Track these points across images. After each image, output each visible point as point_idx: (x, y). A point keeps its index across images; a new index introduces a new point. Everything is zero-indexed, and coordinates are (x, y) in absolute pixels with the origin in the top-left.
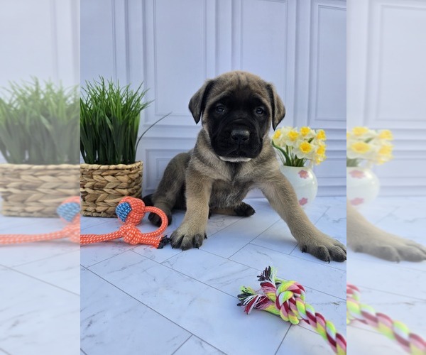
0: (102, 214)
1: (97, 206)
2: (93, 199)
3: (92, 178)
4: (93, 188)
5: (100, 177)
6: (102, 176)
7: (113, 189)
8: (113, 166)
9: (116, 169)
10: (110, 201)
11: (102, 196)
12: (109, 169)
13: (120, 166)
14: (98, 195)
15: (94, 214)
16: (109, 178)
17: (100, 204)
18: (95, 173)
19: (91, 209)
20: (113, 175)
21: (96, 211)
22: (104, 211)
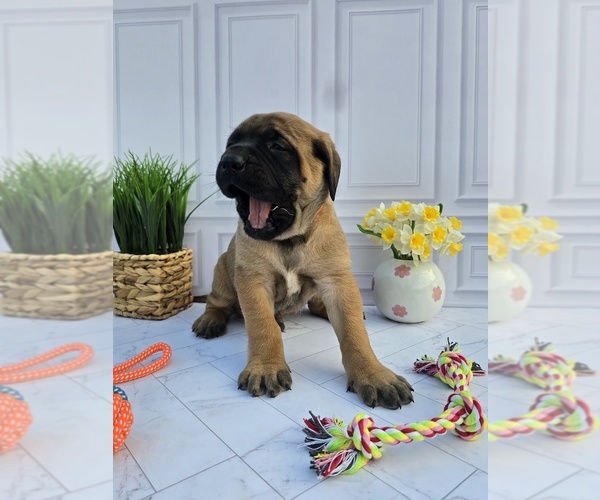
0: (134, 314)
1: (128, 304)
2: (123, 295)
3: (123, 270)
4: (125, 282)
5: (131, 269)
6: (134, 268)
7: (145, 284)
8: (143, 257)
9: (147, 260)
10: (142, 299)
11: (133, 292)
12: (139, 260)
13: (152, 256)
14: (129, 290)
15: (125, 314)
16: (140, 271)
17: (131, 302)
18: (126, 264)
19: (121, 307)
20: (145, 268)
21: (126, 311)
22: (136, 311)
